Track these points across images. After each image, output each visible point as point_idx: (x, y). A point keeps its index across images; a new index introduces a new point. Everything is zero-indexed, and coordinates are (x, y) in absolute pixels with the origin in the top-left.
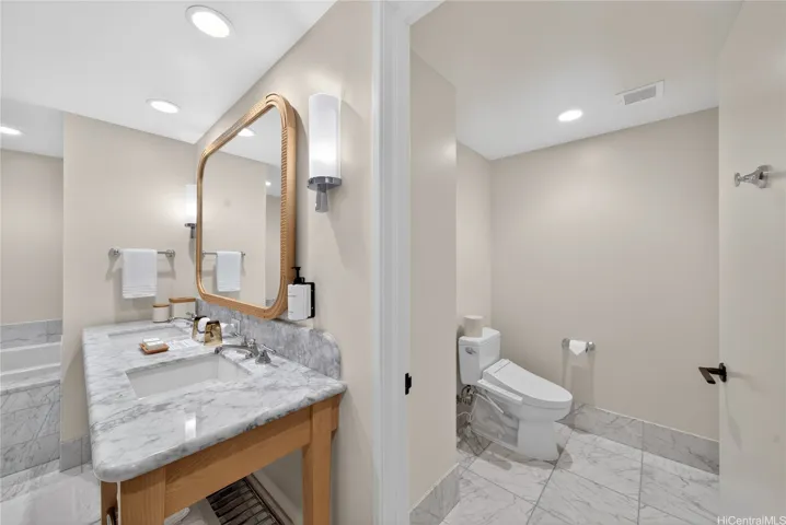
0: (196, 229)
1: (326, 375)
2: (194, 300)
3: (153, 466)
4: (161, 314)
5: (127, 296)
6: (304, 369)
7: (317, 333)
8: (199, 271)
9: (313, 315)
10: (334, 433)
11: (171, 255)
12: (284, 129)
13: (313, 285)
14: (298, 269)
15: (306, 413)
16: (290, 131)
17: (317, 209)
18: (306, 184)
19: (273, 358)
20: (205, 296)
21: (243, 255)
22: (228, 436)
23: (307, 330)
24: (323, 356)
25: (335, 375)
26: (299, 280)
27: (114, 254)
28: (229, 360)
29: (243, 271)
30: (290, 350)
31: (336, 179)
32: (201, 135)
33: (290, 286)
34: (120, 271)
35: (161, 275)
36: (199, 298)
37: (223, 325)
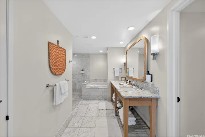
0: (125, 64)
1: (155, 94)
2: (125, 77)
3: (128, 97)
4: (120, 79)
5: (115, 76)
6: (150, 92)
7: (152, 85)
8: (126, 72)
9: (152, 81)
10: (157, 106)
11: (121, 69)
12: (145, 43)
13: (152, 75)
14: (148, 72)
15: (150, 99)
16: (146, 44)
17: (153, 59)
18: (150, 54)
19: (143, 89)
20: (127, 77)
21: (133, 69)
22: (137, 97)
23: (150, 84)
24: (154, 90)
25: (158, 94)
26: (149, 74)
27: (114, 69)
28: (134, 88)
29: (133, 72)
30: (147, 88)
31: (158, 53)
32: (126, 46)
33: (147, 75)
34: (114, 71)
35: (120, 72)
36: (126, 77)
37: (132, 82)
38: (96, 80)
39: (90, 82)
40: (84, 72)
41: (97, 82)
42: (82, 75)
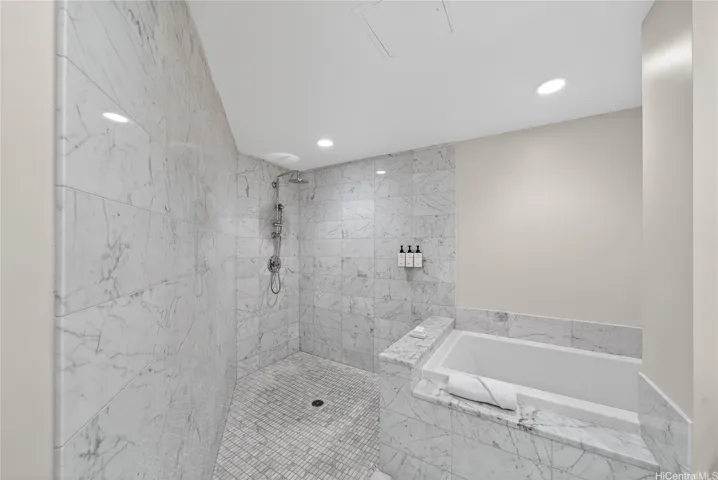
38: (503, 317)
39: (454, 326)
40: (418, 263)
41: (506, 332)
42: (409, 279)
